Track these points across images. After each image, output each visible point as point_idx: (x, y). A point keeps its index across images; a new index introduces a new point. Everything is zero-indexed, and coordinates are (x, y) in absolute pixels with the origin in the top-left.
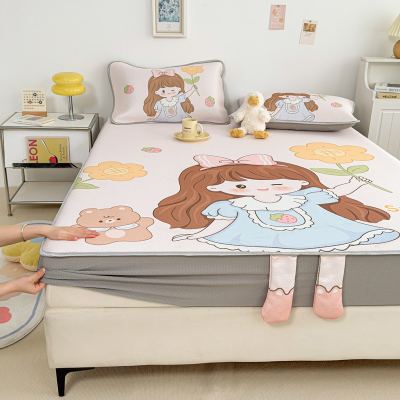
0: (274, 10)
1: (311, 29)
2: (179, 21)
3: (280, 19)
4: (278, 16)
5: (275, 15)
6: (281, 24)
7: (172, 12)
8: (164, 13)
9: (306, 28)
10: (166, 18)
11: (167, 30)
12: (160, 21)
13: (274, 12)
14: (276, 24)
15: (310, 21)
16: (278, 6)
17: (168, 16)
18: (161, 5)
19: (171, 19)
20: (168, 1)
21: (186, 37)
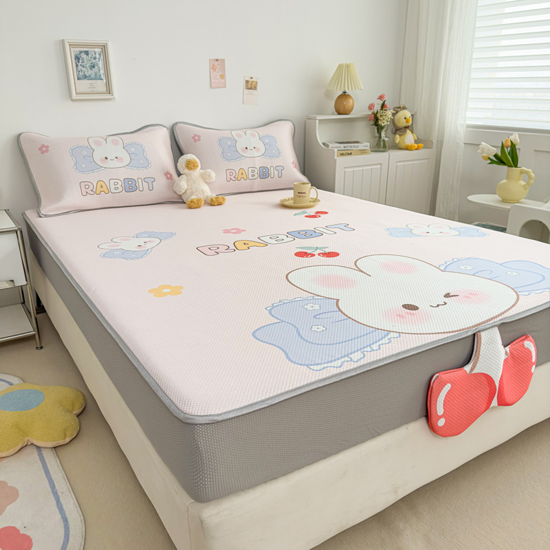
1: (253, 87)
3: (220, 75)
4: (218, 72)
5: (215, 71)
6: (223, 81)
7: (94, 67)
8: (83, 69)
9: (247, 86)
10: (87, 75)
11: (90, 90)
12: (78, 79)
13: (213, 68)
14: (217, 81)
15: (252, 78)
16: (217, 60)
17: (89, 72)
18: (77, 58)
19: (93, 76)
20: (87, 53)
21: (115, 99)
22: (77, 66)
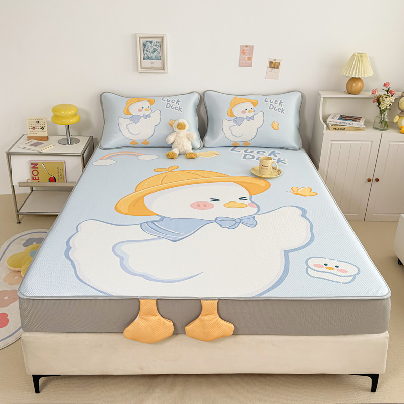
1: (276, 66)
2: (160, 60)
4: (247, 55)
6: (250, 62)
7: (155, 51)
8: (147, 52)
9: (271, 66)
11: (151, 66)
12: (144, 59)
13: (243, 52)
14: (245, 62)
15: (275, 60)
16: (247, 47)
17: (151, 55)
18: (144, 46)
19: (153, 57)
20: (151, 42)
21: (167, 73)
22: (144, 51)
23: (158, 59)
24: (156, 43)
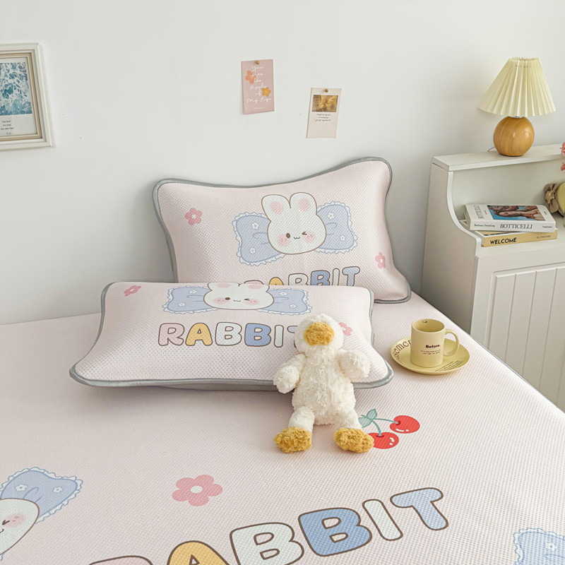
0: (249, 73)
1: (328, 106)
2: (31, 112)
3: (263, 89)
4: (259, 84)
5: (252, 82)
6: (267, 100)
7: (10, 91)
9: (318, 105)
11: (4, 133)
13: (249, 77)
14: (257, 101)
15: (326, 91)
16: (257, 63)
21: (54, 146)
23: (23, 112)
24: (14, 67)
